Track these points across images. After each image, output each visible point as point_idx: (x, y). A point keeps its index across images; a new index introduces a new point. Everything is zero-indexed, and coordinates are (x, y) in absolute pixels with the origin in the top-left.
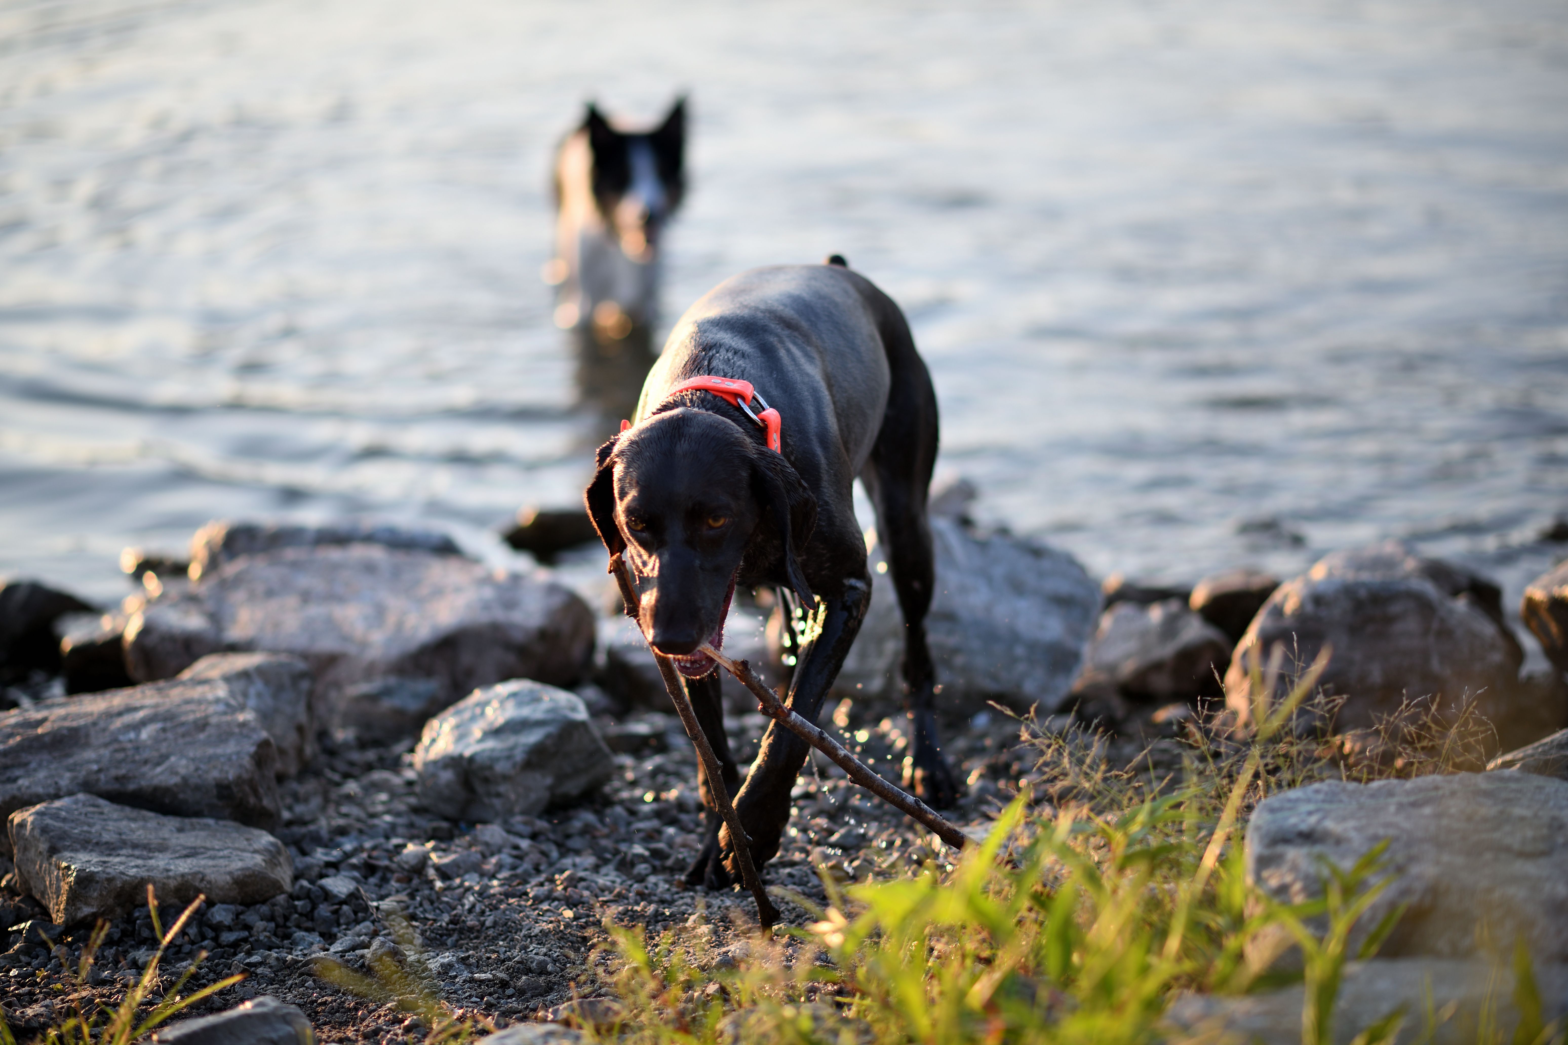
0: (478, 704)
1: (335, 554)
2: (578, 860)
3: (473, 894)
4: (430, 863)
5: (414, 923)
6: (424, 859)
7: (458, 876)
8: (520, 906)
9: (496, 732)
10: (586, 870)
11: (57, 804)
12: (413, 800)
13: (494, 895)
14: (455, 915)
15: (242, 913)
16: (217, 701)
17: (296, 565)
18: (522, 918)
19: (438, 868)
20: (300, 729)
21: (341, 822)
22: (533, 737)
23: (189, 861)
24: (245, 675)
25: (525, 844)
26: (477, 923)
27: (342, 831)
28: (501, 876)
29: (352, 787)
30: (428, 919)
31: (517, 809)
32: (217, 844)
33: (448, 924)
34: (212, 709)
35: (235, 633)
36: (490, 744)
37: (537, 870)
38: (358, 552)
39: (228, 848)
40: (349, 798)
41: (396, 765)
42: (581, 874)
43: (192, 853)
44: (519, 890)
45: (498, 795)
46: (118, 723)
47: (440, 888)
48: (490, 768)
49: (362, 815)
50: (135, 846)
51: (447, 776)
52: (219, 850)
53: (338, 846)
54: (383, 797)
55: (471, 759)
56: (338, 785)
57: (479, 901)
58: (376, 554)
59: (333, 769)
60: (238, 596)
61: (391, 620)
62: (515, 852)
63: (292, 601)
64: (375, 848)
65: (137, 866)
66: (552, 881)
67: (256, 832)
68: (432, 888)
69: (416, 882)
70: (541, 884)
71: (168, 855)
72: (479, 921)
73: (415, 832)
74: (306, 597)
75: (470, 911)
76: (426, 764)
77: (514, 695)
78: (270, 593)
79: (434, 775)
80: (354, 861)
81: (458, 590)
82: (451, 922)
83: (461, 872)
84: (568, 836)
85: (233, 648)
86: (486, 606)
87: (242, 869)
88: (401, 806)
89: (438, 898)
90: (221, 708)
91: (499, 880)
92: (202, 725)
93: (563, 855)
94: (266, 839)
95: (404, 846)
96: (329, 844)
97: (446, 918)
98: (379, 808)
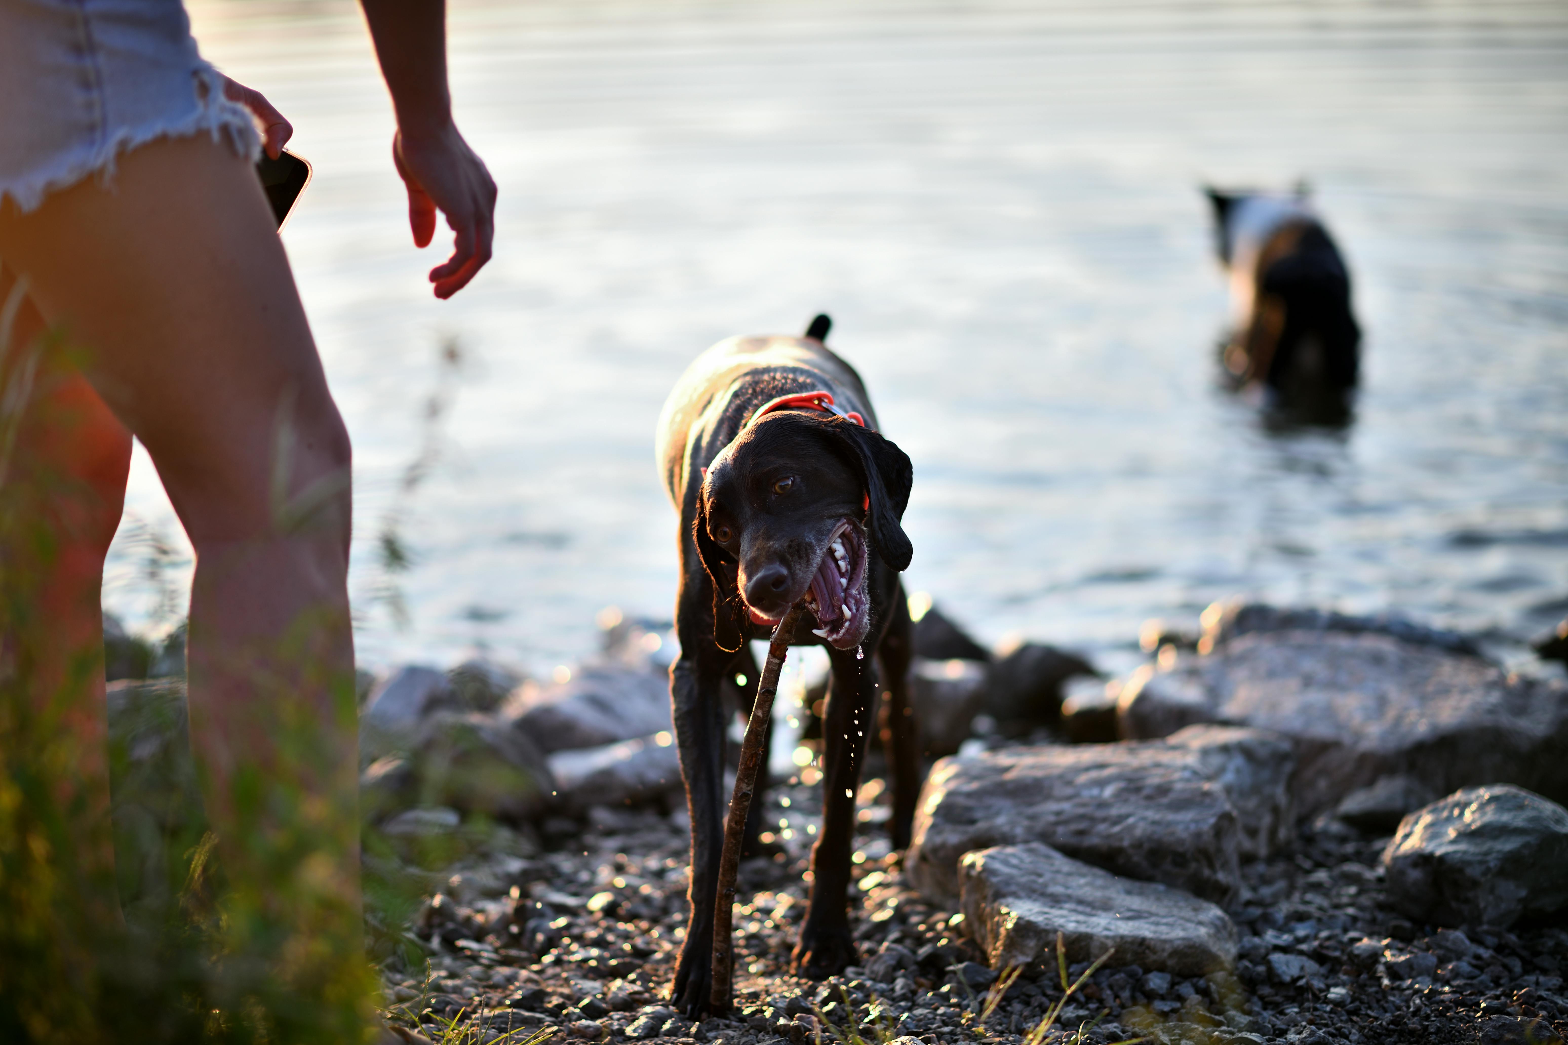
0: (1457, 804)
1: (1343, 642)
2: (1542, 979)
3: (1421, 998)
4: (1383, 960)
5: (1355, 1018)
6: (1375, 956)
7: (1410, 977)
8: (1469, 1016)
9: (1468, 835)
10: (1549, 990)
11: (1010, 850)
12: (1381, 897)
13: (1443, 1001)
14: (1399, 1016)
15: (1178, 983)
16: (1185, 768)
17: (1301, 648)
18: (1468, 1028)
19: (1389, 967)
20: (1276, 810)
21: (1302, 908)
22: (1509, 845)
23: (1131, 924)
24: (1225, 749)
25: (1486, 954)
26: (1419, 1027)
27: (1301, 917)
28: (1456, 983)
29: (1321, 875)
30: (1370, 1016)
31: (1485, 918)
32: (1162, 911)
33: (1388, 1024)
34: (1177, 775)
35: (1230, 709)
36: (1462, 847)
37: (1497, 983)
38: (1369, 643)
39: (1172, 916)
40: (1317, 887)
41: (1373, 860)
42: (1543, 993)
43: (1137, 916)
44: (1471, 1000)
45: (1467, 901)
46: (1083, 778)
47: (1386, 986)
48: (1461, 871)
49: (1325, 903)
50: (1080, 902)
51: (1415, 875)
52: (1164, 917)
53: (1291, 931)
54: (1353, 890)
55: (1442, 859)
56: (1308, 872)
57: (1426, 1005)
58: (1387, 646)
59: (1307, 856)
60: (1240, 674)
61: (1391, 714)
62: (1474, 962)
63: (1293, 683)
64: (1328, 938)
65: (1078, 922)
66: (1510, 996)
67: (1205, 905)
68: (1380, 985)
69: (1364, 976)
70: (1497, 997)
71: (1110, 915)
72: (1422, 1025)
73: (1376, 928)
74: (1308, 682)
75: (1415, 1014)
76: (1395, 859)
77: (1492, 799)
78: (1272, 674)
79: (1402, 873)
80: (1304, 947)
81: (1465, 691)
82: (1392, 1022)
83: (1414, 973)
84: (1537, 954)
85: (1226, 723)
86: (1492, 711)
87: (1183, 939)
88: (1364, 900)
89: (1385, 997)
90: (1187, 774)
91: (1451, 986)
92: (1163, 790)
93: (1526, 972)
94: (1214, 912)
95: (1360, 940)
96: (1282, 929)
97: (1388, 1016)
98: (1345, 900)
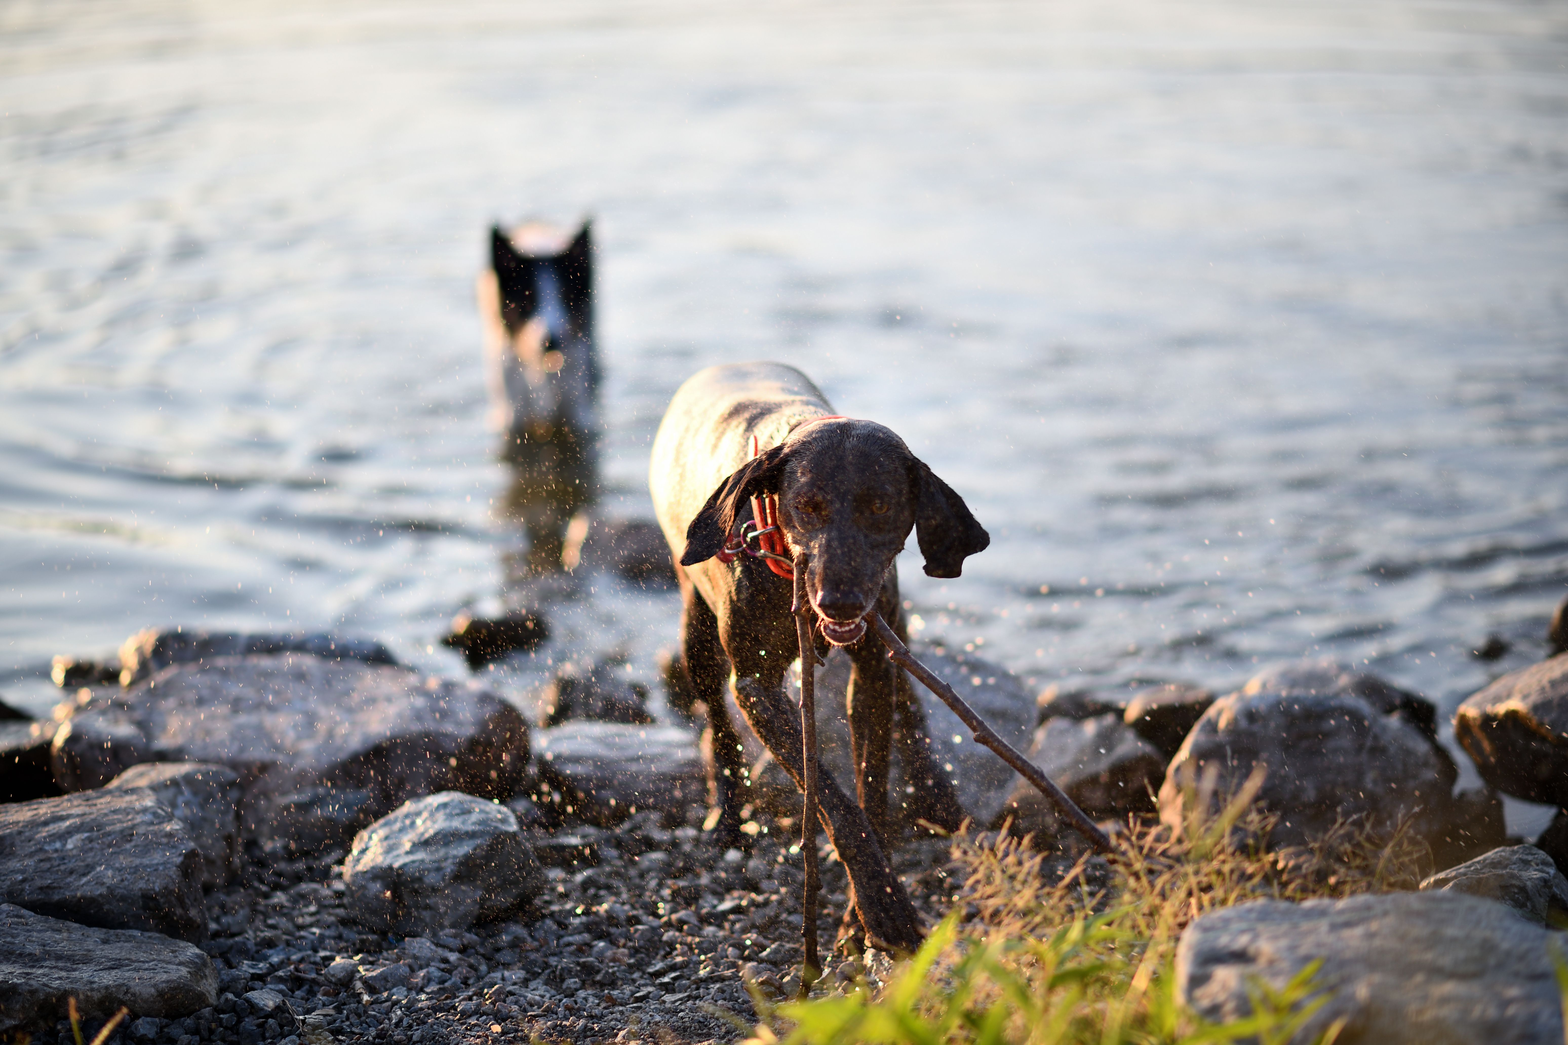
0: (407, 816)
1: (266, 662)
2: (506, 974)
3: (401, 1008)
4: (358, 976)
5: (340, 1037)
6: (352, 974)
7: (386, 990)
8: (448, 1020)
9: (424, 844)
10: (515, 984)
12: (341, 912)
13: (422, 1009)
14: (382, 1029)
15: (167, 1026)
16: (145, 810)
17: (225, 673)
18: (450, 1032)
19: (365, 982)
20: (229, 839)
21: (268, 934)
22: (464, 849)
23: (113, 973)
24: (173, 784)
25: (453, 957)
26: (404, 1038)
27: (270, 944)
28: (428, 990)
29: (280, 898)
30: (355, 1033)
31: (446, 922)
32: (142, 956)
33: (374, 1038)
34: (139, 819)
35: (164, 742)
36: (420, 856)
37: (466, 984)
38: (290, 660)
39: (154, 960)
40: (277, 909)
41: (325, 875)
42: (511, 988)
43: (117, 965)
44: (447, 1004)
45: (427, 907)
46: (44, 832)
47: (367, 1001)
48: (420, 879)
49: (290, 926)
50: (59, 958)
51: (377, 886)
52: (143, 962)
53: (265, 958)
54: (312, 908)
55: (401, 871)
56: (266, 896)
57: (407, 1015)
58: (308, 662)
59: (262, 881)
60: (168, 705)
61: (321, 727)
62: (443, 966)
63: (222, 710)
64: (302, 960)
65: (60, 978)
66: (480, 994)
67: (182, 944)
68: (359, 1001)
69: (343, 995)
70: (470, 999)
71: (93, 967)
72: (406, 1035)
73: (342, 944)
74: (237, 705)
75: (397, 1025)
76: (356, 875)
77: (445, 805)
78: (201, 702)
79: (364, 888)
80: (281, 973)
81: (389, 699)
82: (378, 1036)
83: (389, 985)
84: (498, 950)
85: (163, 757)
86: (418, 716)
87: (167, 982)
88: (329, 918)
89: (365, 1012)
90: (148, 817)
91: (427, 994)
92: (127, 835)
93: (491, 969)
94: (192, 951)
95: (332, 959)
96: (256, 957)
97: (373, 1032)
98: (308, 920)
